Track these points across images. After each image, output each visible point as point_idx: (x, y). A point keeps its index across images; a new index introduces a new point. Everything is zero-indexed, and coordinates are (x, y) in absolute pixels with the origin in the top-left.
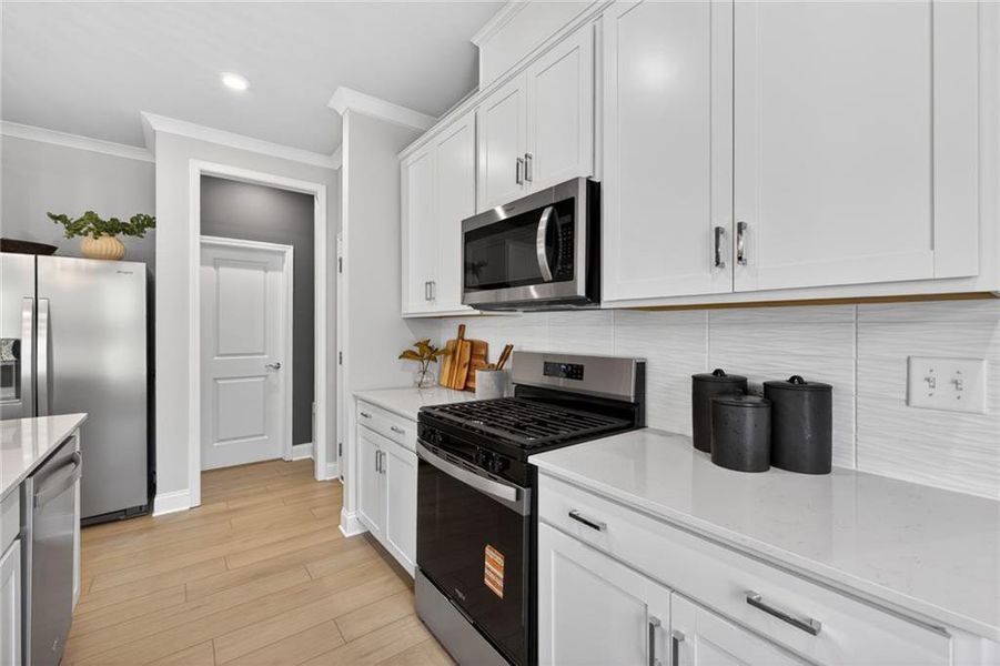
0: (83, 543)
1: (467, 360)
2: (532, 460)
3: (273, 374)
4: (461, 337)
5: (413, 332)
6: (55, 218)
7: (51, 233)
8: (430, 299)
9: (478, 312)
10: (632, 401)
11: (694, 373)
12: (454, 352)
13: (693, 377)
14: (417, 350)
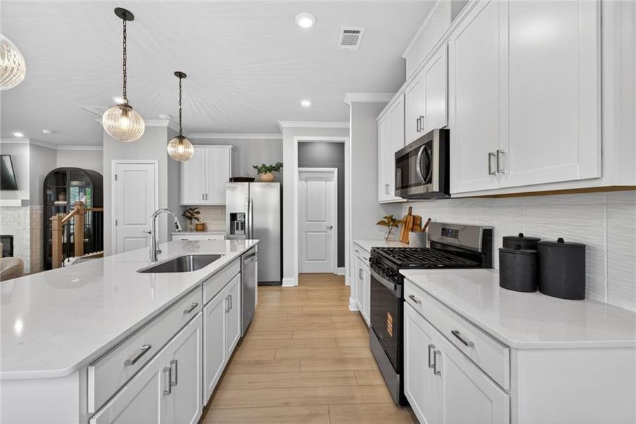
0: (258, 291)
1: (411, 226)
2: (401, 271)
3: (329, 231)
4: (410, 214)
5: (386, 212)
6: (255, 167)
7: (253, 173)
8: (387, 194)
9: (405, 200)
10: (480, 251)
11: (504, 236)
12: (406, 223)
13: (504, 238)
14: (386, 221)
